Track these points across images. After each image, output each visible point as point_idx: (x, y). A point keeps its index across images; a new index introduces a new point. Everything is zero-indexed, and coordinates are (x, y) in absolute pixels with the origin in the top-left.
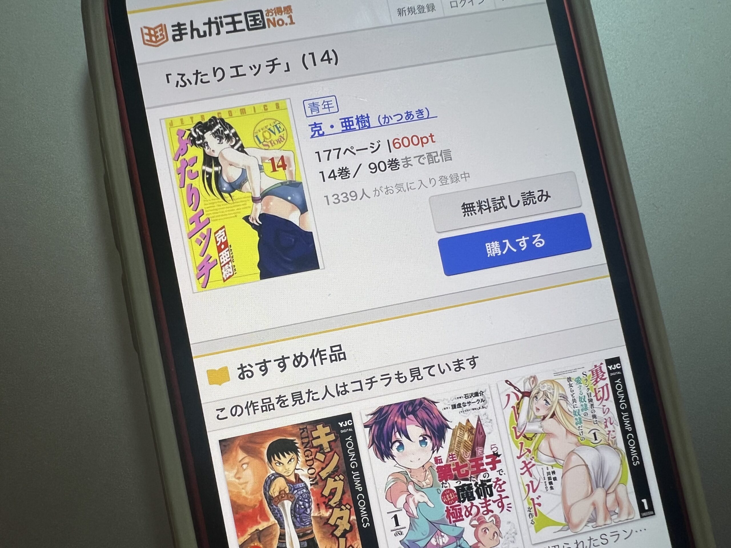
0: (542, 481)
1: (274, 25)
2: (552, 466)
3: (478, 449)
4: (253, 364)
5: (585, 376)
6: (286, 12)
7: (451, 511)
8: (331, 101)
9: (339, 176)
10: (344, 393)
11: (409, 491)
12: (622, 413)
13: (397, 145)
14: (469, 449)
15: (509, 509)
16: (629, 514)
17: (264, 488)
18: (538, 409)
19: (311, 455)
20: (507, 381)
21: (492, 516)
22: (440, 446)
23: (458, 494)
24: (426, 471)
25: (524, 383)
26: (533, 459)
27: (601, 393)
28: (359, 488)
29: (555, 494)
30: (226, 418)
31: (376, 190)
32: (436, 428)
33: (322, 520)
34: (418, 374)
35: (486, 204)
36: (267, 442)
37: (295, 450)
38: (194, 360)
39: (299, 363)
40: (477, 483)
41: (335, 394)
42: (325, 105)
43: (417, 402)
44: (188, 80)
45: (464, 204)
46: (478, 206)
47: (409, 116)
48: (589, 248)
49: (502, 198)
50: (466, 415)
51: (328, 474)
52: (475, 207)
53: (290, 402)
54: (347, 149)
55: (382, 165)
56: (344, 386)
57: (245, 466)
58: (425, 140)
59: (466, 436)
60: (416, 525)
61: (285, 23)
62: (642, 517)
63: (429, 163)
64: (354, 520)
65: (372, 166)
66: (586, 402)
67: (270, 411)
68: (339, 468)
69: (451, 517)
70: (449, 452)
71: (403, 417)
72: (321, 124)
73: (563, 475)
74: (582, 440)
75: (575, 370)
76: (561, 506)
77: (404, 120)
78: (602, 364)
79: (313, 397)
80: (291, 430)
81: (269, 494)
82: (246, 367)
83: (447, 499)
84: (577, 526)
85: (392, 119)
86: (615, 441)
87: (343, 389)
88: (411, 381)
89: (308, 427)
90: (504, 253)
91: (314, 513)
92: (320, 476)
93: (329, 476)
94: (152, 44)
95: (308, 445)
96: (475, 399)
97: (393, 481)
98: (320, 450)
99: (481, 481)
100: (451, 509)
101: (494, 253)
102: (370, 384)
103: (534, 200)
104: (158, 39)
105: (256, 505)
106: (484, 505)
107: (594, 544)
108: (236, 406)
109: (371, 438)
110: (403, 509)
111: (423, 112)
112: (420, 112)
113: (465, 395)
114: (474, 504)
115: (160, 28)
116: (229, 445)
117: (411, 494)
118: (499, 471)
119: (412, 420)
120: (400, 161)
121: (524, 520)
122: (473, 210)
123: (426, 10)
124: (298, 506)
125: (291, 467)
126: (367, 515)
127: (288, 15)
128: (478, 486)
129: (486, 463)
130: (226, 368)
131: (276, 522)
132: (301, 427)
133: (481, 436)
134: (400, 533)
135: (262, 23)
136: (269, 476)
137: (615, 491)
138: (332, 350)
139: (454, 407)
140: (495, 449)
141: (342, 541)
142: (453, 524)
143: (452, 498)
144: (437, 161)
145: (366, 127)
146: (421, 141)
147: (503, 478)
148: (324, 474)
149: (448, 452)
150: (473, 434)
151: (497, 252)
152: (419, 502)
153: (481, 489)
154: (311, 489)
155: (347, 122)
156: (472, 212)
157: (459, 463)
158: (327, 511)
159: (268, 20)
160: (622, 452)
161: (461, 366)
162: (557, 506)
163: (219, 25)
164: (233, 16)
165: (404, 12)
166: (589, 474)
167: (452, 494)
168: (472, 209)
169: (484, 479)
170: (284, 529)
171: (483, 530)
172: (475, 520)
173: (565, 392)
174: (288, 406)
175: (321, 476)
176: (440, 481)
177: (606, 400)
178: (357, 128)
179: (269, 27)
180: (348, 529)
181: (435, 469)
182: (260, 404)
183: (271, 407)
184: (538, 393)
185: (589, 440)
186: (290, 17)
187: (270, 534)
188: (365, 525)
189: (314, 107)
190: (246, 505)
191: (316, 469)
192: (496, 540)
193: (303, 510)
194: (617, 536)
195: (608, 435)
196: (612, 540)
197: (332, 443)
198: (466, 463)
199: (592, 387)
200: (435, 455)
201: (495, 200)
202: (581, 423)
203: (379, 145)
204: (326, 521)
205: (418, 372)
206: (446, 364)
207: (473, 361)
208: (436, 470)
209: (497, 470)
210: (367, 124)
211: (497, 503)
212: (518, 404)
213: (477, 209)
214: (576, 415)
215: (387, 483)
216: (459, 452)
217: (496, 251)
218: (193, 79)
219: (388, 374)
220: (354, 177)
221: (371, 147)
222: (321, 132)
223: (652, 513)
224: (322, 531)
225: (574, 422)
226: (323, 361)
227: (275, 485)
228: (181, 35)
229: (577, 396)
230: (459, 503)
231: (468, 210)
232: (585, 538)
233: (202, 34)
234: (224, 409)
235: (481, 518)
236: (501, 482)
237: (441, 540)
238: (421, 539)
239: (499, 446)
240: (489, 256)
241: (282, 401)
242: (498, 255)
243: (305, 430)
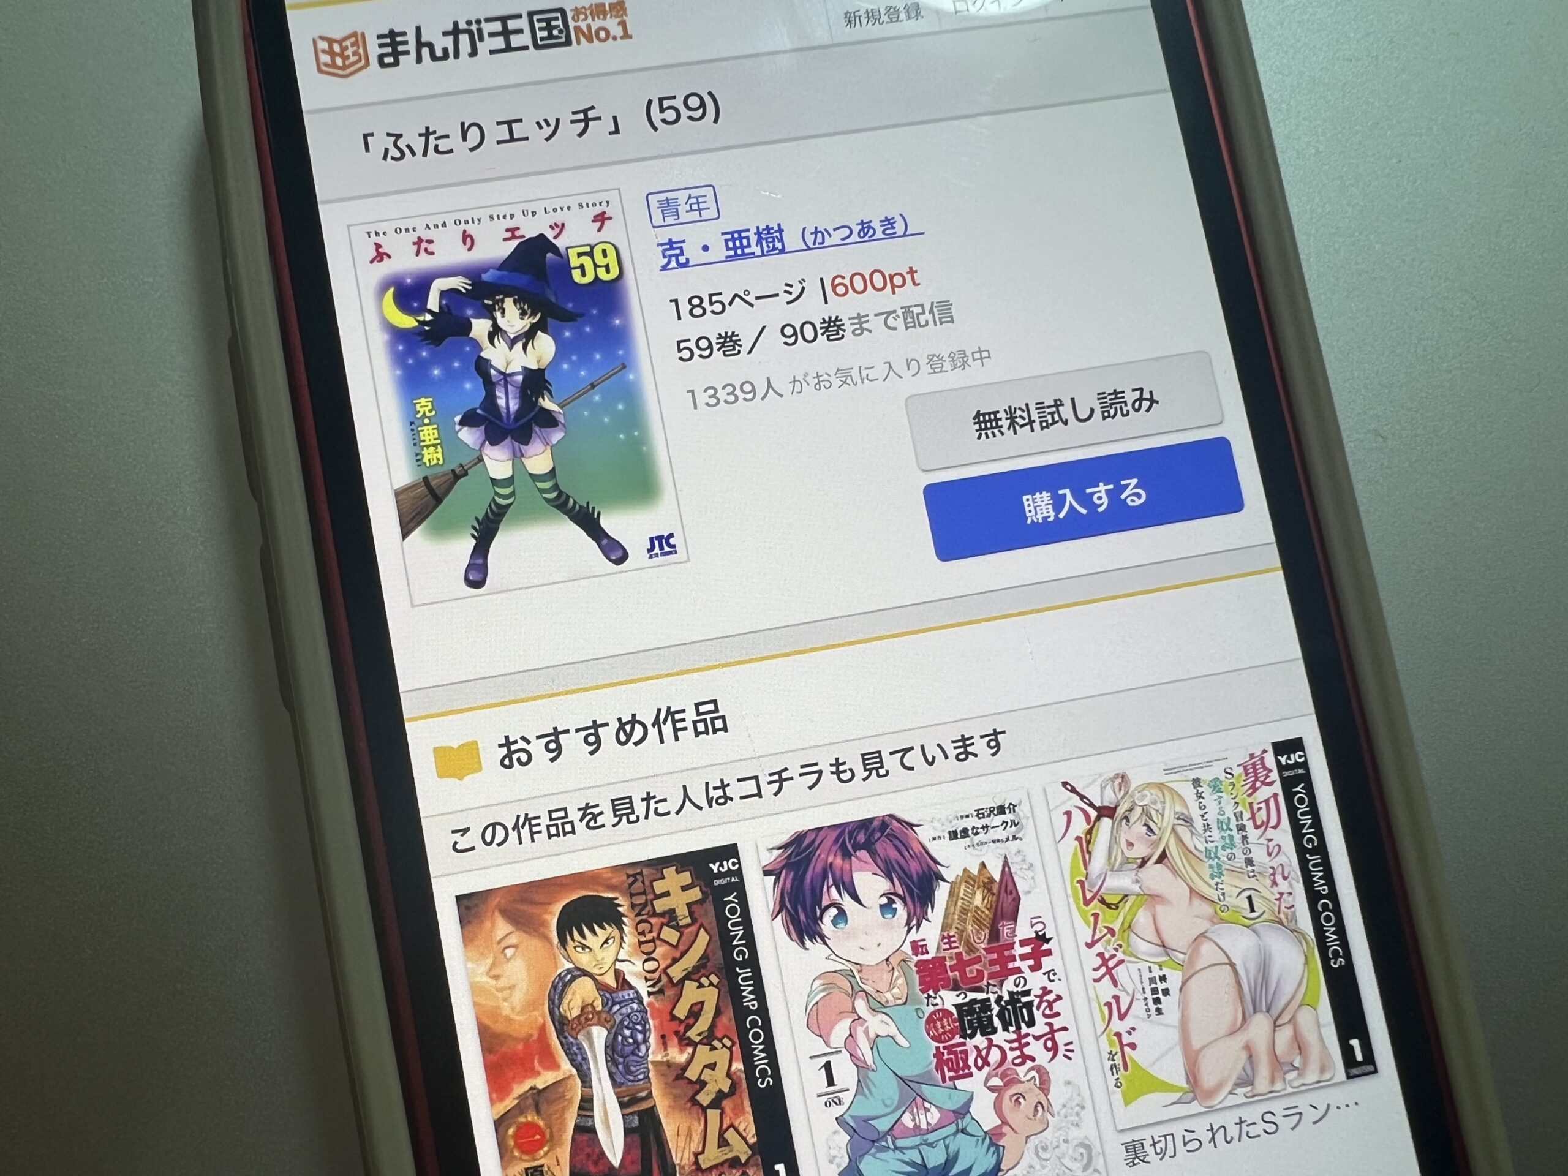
0: (1139, 996)
1: (590, 40)
2: (1160, 966)
3: (1003, 926)
4: (532, 738)
5: (1229, 776)
6: (614, 14)
7: (946, 1057)
8: (705, 196)
9: (719, 350)
10: (721, 801)
11: (856, 1013)
12: (1308, 856)
13: (841, 290)
14: (985, 925)
15: (1068, 1054)
16: (1323, 1070)
17: (550, 999)
18: (1130, 844)
19: (651, 932)
20: (1065, 784)
21: (1032, 1069)
22: (924, 918)
23: (961, 1019)
24: (893, 969)
25: (1103, 788)
26: (1120, 950)
27: (1264, 812)
28: (750, 1004)
29: (1167, 1025)
30: (473, 848)
31: (794, 381)
32: (915, 877)
33: (672, 1069)
34: (879, 765)
35: (1025, 415)
36: (558, 901)
37: (617, 921)
38: (407, 725)
39: (629, 736)
40: (999, 999)
41: (703, 803)
42: (691, 205)
43: (876, 823)
44: (408, 146)
45: (978, 414)
46: (1007, 419)
47: (866, 230)
48: (1239, 511)
49: (1058, 404)
50: (979, 853)
51: (684, 973)
52: (1000, 419)
53: (608, 818)
54: (736, 295)
55: (808, 329)
56: (723, 786)
57: (509, 952)
58: (898, 280)
59: (979, 896)
60: (870, 1084)
61: (612, 33)
62: (1349, 1077)
63: (907, 328)
64: (740, 1070)
65: (789, 331)
66: (1231, 830)
67: (564, 835)
68: (709, 960)
69: (946, 1069)
70: (943, 930)
71: (847, 855)
72: (683, 242)
73: (1184, 983)
74: (1223, 912)
75: (1209, 764)
76: (1178, 1051)
77: (855, 238)
78: (1265, 751)
79: (656, 809)
80: (609, 879)
81: (560, 1012)
82: (516, 742)
83: (937, 1030)
84: (1211, 1093)
85: (830, 236)
86: (1294, 913)
87: (720, 792)
88: (864, 780)
89: (645, 871)
90: (1061, 515)
91: (654, 1054)
92: (668, 975)
93: (688, 977)
94: (336, 71)
95: (643, 910)
96: (998, 820)
97: (824, 990)
98: (669, 922)
99: (1011, 993)
100: (946, 1052)
101: (1040, 516)
102: (777, 785)
103: (1125, 409)
104: (347, 63)
105: (531, 1036)
106: (1016, 1045)
107: (1248, 1132)
108: (494, 825)
109: (778, 899)
110: (844, 1050)
111: (895, 222)
112: (889, 222)
113: (978, 810)
114: (995, 1043)
115: (353, 40)
116: (477, 905)
117: (860, 1018)
118: (1048, 972)
119: (865, 862)
120: (845, 321)
121: (1101, 1078)
122: (998, 426)
123: (903, 16)
124: (620, 1038)
125: (608, 955)
126: (766, 1061)
127: (618, 20)
128: (1003, 1003)
129: (1020, 956)
130: (475, 743)
131: (574, 1072)
132: (631, 872)
133: (1010, 898)
134: (835, 1100)
135: (563, 35)
136: (560, 974)
137: (1292, 1020)
138: (697, 710)
139: (953, 835)
140: (1040, 926)
141: (713, 1115)
142: (949, 1083)
143: (948, 1028)
144: (923, 323)
145: (777, 251)
146: (891, 282)
147: (1057, 988)
148: (676, 972)
149: (939, 932)
150: (993, 894)
151: (1045, 514)
152: (878, 1036)
153: (1008, 1010)
154: (650, 1004)
155: (736, 239)
156: (996, 431)
157: (964, 954)
158: (682, 1051)
159: (578, 29)
160: (1308, 938)
161: (969, 749)
162: (1171, 1049)
163: (476, 37)
164: (504, 19)
165: (857, 19)
166: (1239, 983)
167: (948, 1021)
168: (994, 424)
169: (1015, 990)
170: (591, 1087)
171: (1015, 1098)
172: (996, 1075)
173: (1187, 808)
174: (603, 826)
175: (672, 975)
176: (923, 991)
177: (1275, 827)
178: (758, 252)
179: (578, 42)
180: (726, 1090)
181: (912, 965)
182: (545, 821)
183: (568, 828)
184: (1131, 810)
185: (1236, 910)
186: (623, 24)
187: (560, 1098)
188: (762, 1083)
189: (669, 207)
190: (510, 1036)
191: (661, 962)
192: (1041, 1121)
193: (631, 1048)
194: (1298, 1116)
195: (1277, 902)
196: (1286, 1124)
197: (694, 908)
198: (978, 954)
199: (1244, 800)
200: (914, 936)
201: (1044, 408)
202: (1221, 874)
203: (803, 288)
204: (680, 1072)
205: (878, 760)
206: (939, 745)
207: (994, 739)
208: (914, 969)
209: (1044, 970)
210: (779, 245)
211: (1042, 1040)
212: (1089, 832)
213: (1005, 423)
214: (1211, 858)
215: (811, 992)
216: (963, 931)
217: (1045, 511)
218: (418, 145)
219: (816, 764)
220: (750, 352)
221: (786, 292)
222: (682, 260)
223: (1371, 1068)
224: (670, 1093)
225: (1206, 873)
226: (680, 733)
227: (573, 994)
228: (396, 54)
229: (1212, 818)
230: (962, 1040)
231: (986, 425)
232: (1229, 1119)
233: (439, 53)
234: (468, 829)
235: (1009, 1073)
236: (1051, 997)
237: (922, 1117)
238: (882, 1113)
239: (1047, 919)
240: (1029, 522)
241: (590, 816)
242: (1049, 520)
243: (638, 877)
